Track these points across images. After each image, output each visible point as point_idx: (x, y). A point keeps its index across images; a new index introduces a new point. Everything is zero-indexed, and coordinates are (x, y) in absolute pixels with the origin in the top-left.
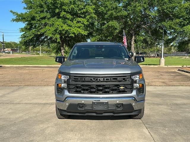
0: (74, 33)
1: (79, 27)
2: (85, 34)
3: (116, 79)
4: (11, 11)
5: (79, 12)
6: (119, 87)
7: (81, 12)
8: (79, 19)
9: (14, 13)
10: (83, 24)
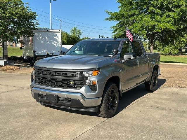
0: (161, 29)
1: (168, 22)
2: (174, 29)
3: (66, 74)
4: (107, 11)
5: (171, 6)
6: (69, 82)
7: (173, 6)
8: (170, 13)
9: (109, 13)
10: (173, 18)
